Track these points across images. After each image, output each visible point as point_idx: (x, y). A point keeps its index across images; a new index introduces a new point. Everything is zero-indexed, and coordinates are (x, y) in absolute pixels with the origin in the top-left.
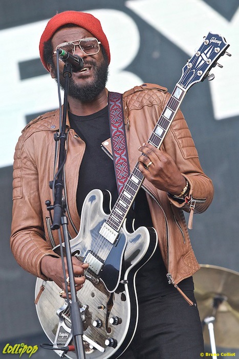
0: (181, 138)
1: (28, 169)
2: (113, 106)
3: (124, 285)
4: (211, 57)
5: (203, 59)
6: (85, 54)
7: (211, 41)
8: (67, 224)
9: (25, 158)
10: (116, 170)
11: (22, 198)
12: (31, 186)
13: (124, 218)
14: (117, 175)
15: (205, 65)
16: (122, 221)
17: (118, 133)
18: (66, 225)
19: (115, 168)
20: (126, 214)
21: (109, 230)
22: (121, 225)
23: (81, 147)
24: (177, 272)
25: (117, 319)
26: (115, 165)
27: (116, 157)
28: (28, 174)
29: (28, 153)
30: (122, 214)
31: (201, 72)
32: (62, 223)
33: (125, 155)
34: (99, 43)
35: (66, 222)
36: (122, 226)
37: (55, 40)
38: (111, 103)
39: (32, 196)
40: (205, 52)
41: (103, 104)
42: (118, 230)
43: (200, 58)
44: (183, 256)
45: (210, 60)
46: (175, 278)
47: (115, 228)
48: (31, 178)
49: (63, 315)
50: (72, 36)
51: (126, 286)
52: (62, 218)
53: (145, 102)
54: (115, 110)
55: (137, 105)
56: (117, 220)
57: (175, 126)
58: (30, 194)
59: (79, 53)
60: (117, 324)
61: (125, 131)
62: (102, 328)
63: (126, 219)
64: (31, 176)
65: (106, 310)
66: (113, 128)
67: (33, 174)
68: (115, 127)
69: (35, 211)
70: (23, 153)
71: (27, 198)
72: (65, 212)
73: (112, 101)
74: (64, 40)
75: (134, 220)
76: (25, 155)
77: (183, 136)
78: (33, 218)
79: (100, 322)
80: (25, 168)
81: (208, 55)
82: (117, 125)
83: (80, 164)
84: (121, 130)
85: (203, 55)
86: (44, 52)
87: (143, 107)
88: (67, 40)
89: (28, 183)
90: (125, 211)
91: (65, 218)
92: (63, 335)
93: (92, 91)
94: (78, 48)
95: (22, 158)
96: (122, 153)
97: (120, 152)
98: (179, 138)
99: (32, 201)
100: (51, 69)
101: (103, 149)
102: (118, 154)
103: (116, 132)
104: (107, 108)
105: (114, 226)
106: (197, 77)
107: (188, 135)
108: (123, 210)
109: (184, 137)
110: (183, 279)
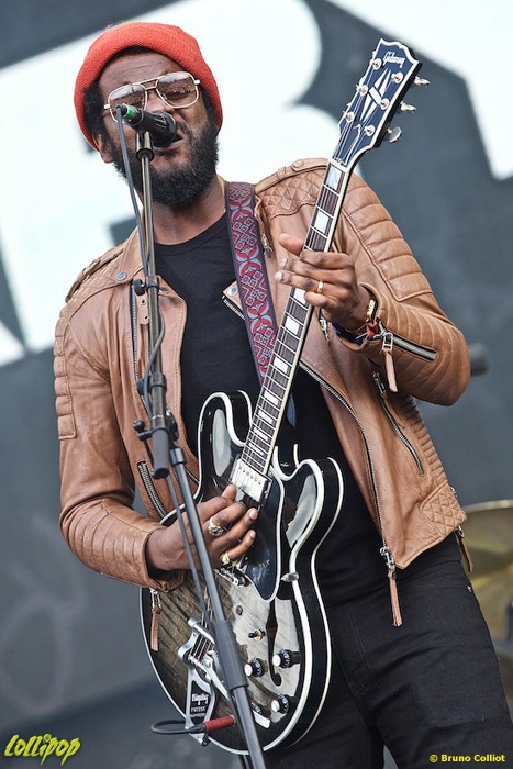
0: (386, 260)
1: (80, 376)
2: (238, 214)
3: (291, 584)
4: (388, 95)
5: (373, 100)
6: (169, 107)
7: (385, 60)
8: (184, 463)
9: (73, 353)
10: (254, 346)
11: (76, 437)
12: (92, 410)
13: (272, 446)
14: (256, 356)
15: (379, 112)
16: (269, 454)
17: (250, 269)
18: (181, 465)
19: (251, 343)
20: (274, 438)
21: (248, 474)
22: (268, 461)
23: (177, 309)
24: (406, 539)
25: (287, 656)
26: (250, 336)
27: (251, 320)
28: (83, 387)
29: (78, 343)
30: (266, 438)
31: (372, 128)
32: (174, 462)
33: (268, 313)
34: (197, 82)
35: (180, 459)
36: (271, 463)
37: (105, 82)
38: (232, 207)
39: (96, 431)
40: (377, 85)
41: (216, 210)
42: (264, 473)
43: (369, 99)
44: (419, 501)
45: (386, 101)
46: (403, 553)
47: (258, 469)
48: (90, 395)
49: (191, 658)
50: (140, 71)
51: (295, 584)
52: (172, 452)
53: (303, 198)
54: (242, 221)
55: (287, 206)
56: (259, 451)
57: (369, 237)
58: (92, 427)
59: (157, 106)
60: (290, 666)
61: (263, 262)
62: (264, 676)
63: (276, 448)
64: (88, 391)
65: (265, 638)
66: (239, 258)
67: (93, 386)
68: (243, 255)
69: (106, 461)
70: (67, 344)
71: (85, 438)
72: (176, 439)
73: (235, 204)
74: (125, 80)
75: (296, 446)
76: (71, 348)
77: (391, 255)
78: (102, 476)
79: (258, 665)
80: (74, 374)
81: (382, 91)
82: (247, 251)
83: (179, 347)
84: (257, 261)
85: (373, 91)
86: (85, 108)
87: (299, 209)
88: (130, 80)
89: (84, 406)
90: (271, 432)
91: (178, 451)
92: (198, 698)
93: (186, 182)
94: (152, 95)
95: (67, 355)
96: (262, 308)
97: (257, 308)
98: (382, 261)
99: (97, 441)
100: (100, 143)
101: (228, 304)
102: (254, 312)
103: (246, 267)
104: (225, 218)
105: (257, 465)
106: (366, 140)
107: (402, 250)
108: (267, 429)
109: (393, 257)
110: (422, 551)
